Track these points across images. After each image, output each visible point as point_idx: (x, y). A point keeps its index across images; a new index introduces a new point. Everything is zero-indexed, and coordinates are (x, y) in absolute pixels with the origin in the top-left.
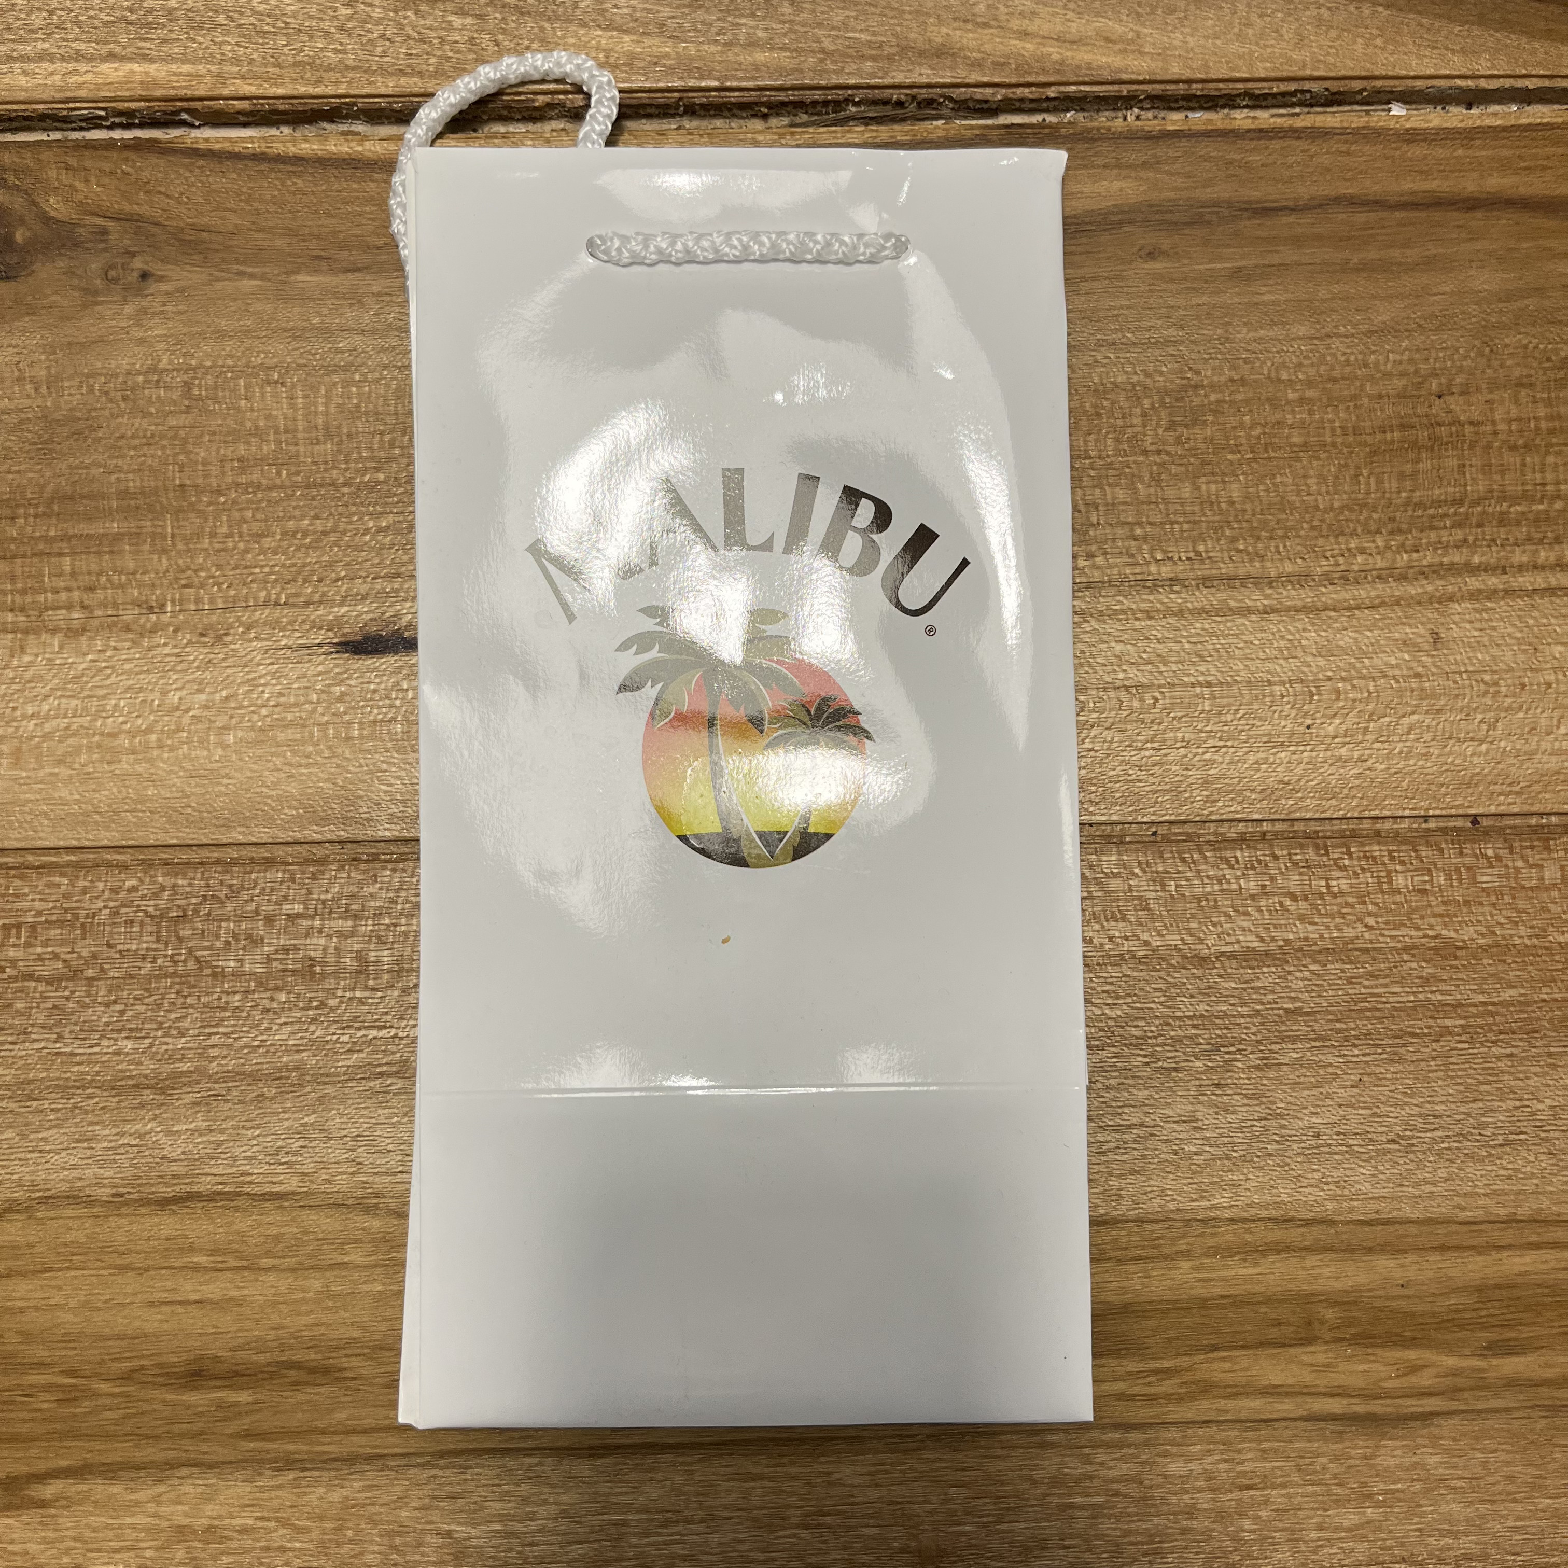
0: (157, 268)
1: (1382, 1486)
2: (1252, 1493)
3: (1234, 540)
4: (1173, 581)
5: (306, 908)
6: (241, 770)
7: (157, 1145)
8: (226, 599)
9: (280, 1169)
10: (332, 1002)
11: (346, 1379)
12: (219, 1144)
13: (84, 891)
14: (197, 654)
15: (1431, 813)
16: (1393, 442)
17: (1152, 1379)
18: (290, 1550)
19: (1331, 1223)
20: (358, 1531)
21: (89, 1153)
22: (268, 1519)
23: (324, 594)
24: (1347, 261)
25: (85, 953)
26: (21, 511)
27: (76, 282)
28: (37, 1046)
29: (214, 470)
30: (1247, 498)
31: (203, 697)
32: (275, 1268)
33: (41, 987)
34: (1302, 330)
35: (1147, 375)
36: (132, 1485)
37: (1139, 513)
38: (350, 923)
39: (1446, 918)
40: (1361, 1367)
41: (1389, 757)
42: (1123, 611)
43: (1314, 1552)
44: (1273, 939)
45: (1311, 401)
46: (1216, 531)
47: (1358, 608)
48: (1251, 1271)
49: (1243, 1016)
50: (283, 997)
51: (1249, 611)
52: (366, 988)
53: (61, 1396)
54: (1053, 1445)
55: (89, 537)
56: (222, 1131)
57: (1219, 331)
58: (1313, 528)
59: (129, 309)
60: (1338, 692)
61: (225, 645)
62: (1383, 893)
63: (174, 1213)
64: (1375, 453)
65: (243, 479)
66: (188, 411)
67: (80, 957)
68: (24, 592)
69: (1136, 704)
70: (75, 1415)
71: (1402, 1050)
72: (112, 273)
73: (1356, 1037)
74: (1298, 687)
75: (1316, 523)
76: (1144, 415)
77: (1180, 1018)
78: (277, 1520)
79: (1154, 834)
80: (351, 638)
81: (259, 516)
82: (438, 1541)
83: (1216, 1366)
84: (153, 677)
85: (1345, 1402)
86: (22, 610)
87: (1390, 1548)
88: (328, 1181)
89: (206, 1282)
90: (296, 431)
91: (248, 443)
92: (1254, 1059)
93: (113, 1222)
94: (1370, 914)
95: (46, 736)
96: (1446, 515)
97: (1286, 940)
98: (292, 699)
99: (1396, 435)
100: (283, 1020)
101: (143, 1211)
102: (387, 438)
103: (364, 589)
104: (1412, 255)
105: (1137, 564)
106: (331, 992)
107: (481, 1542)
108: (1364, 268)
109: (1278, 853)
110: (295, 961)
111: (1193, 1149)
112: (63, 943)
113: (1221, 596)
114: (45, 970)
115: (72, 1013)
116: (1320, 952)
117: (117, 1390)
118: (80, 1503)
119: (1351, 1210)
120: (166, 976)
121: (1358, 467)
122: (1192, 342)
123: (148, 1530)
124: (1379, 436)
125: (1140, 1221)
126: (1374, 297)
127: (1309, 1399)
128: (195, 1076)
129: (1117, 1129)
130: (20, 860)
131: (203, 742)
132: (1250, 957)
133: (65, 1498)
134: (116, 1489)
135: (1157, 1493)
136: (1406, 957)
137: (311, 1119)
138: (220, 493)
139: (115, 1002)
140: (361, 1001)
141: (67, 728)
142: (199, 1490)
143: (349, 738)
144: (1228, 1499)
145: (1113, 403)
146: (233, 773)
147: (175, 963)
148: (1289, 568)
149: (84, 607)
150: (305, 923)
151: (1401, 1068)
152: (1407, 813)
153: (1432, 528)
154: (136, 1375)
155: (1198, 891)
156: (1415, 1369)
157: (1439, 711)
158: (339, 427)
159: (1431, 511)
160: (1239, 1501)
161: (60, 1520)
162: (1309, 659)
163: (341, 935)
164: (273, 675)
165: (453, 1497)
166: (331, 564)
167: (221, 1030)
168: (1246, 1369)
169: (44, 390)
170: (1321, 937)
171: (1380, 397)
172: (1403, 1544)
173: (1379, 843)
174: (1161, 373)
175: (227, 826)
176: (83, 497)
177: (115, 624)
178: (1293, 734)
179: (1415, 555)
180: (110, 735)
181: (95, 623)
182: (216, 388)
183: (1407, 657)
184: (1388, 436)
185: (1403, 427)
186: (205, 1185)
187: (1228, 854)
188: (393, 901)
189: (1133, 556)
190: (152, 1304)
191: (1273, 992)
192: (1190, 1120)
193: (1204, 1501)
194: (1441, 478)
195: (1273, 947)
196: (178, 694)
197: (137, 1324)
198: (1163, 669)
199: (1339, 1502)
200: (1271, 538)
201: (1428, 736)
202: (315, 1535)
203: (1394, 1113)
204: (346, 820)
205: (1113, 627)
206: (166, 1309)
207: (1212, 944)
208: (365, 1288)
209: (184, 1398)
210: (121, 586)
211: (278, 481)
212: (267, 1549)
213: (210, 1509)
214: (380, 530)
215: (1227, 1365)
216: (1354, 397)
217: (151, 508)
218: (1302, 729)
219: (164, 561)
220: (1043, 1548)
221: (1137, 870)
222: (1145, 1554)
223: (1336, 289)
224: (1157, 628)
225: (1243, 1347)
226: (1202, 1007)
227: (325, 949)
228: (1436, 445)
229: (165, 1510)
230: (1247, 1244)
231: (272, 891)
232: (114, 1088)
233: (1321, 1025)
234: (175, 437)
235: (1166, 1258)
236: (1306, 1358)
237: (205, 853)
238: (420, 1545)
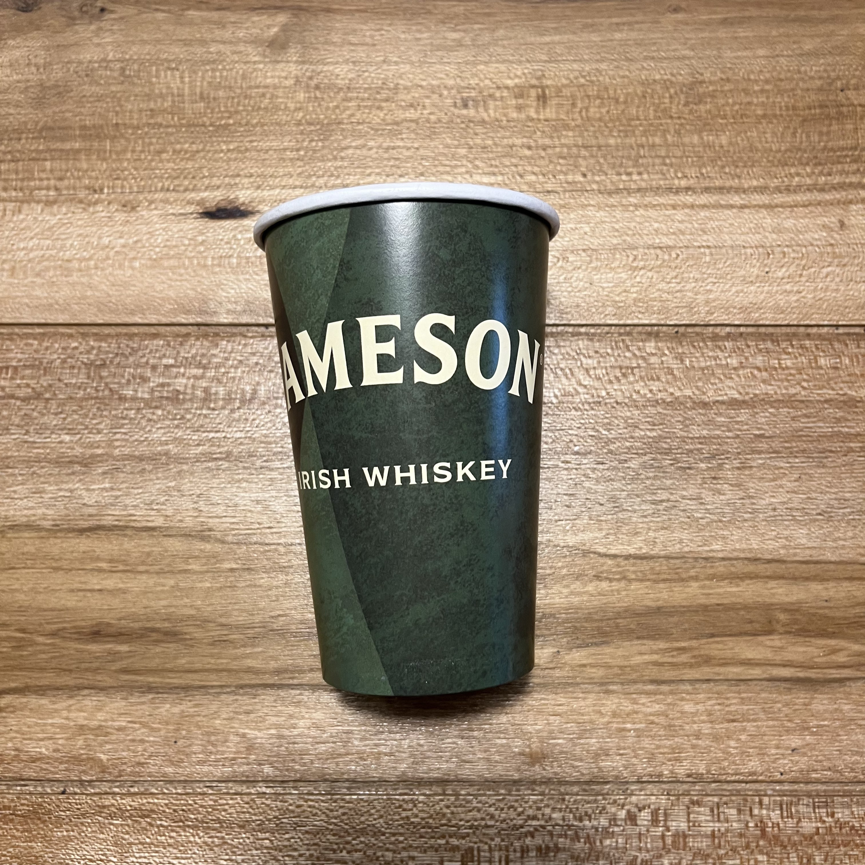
0: (109, 6)
1: (815, 722)
2: (735, 724)
3: (723, 167)
4: (688, 189)
5: (176, 361)
6: (142, 282)
7: (80, 497)
8: (138, 187)
9: (153, 513)
10: (188, 416)
11: (186, 639)
12: (117, 497)
13: (47, 349)
14: (120, 217)
15: (840, 323)
16: (815, 115)
17: (675, 653)
18: (148, 742)
19: (784, 562)
20: (189, 731)
21: (40, 500)
22: (135, 723)
23: (195, 185)
24: (788, 16)
25: (45, 384)
26: (24, 136)
27: (64, 13)
28: (14, 437)
29: (136, 116)
30: (730, 144)
31: (122, 241)
32: (147, 572)
33: (18, 403)
34: (761, 52)
35: (672, 75)
36: (54, 699)
37: (668, 151)
38: (201, 371)
39: (851, 384)
40: (802, 649)
41: (815, 290)
42: (658, 205)
43: (774, 762)
44: (747, 394)
45: (767, 91)
46: (712, 161)
47: (796, 206)
48: (734, 589)
49: (729, 438)
50: (160, 412)
51: (732, 207)
52: (209, 408)
53: (14, 644)
54: (613, 692)
55: (62, 150)
56: (119, 490)
57: (715, 52)
58: (769, 161)
59: (93, 27)
60: (784, 253)
61: (137, 212)
62: (812, 368)
63: (89, 537)
64: (804, 120)
65: (152, 121)
66: (122, 83)
67: (42, 386)
68: (22, 180)
69: (666, 257)
70: (22, 656)
71: (825, 460)
72: (84, 9)
73: (797, 452)
74: (761, 250)
75: (771, 158)
76: (671, 97)
77: (692, 438)
78: (140, 723)
79: (677, 332)
80: (210, 210)
81: (160, 141)
82: (238, 739)
83: (714, 646)
84: (94, 229)
85: (792, 670)
86: (21, 189)
87: (821, 761)
88: (181, 521)
89: (105, 579)
90: (183, 95)
91: (156, 101)
92: (736, 463)
93: (52, 541)
94: (805, 380)
95: (30, 261)
96: (846, 156)
97: (756, 395)
98: (174, 243)
99: (818, 111)
100: (159, 426)
101: (70, 535)
102: (236, 100)
103: (218, 183)
104: (824, 14)
105: (666, 179)
106: (187, 410)
107: (263, 741)
108: (797, 20)
109: (750, 343)
110: (168, 391)
111: (700, 515)
112: (32, 378)
113: (715, 198)
114: (21, 393)
115: (36, 418)
116: (775, 401)
117: (49, 641)
118: (22, 710)
119: (795, 555)
120: (92, 398)
121: (795, 128)
122: (700, 58)
123: (62, 727)
124: (807, 112)
125: (668, 558)
126: (803, 36)
127: (769, 668)
128: (105, 457)
129: (654, 502)
130: (10, 331)
131: (121, 266)
132: (733, 403)
133: (13, 706)
134: (44, 701)
135: (677, 723)
136: (826, 406)
137: (173, 484)
138: (138, 128)
139: (61, 413)
140: (205, 416)
141: (43, 256)
142: (94, 703)
143: (205, 266)
144: (721, 727)
145: (653, 90)
146: (138, 284)
147: (97, 391)
148: (755, 183)
149: (56, 189)
150: (175, 370)
151: (823, 471)
152: (826, 323)
153: (839, 163)
154: (60, 633)
155: (703, 364)
156: (834, 651)
157: (844, 265)
158: (209, 94)
159: (838, 153)
160: (727, 729)
161: (9, 720)
162: (767, 234)
163: (196, 377)
164: (164, 229)
165: (248, 713)
166: (200, 168)
167: (123, 430)
168: (732, 649)
169: (42, 70)
170: (776, 393)
171: (808, 90)
172: (829, 759)
173: (809, 340)
174: (681, 75)
175: (132, 313)
176: (59, 128)
177: (74, 199)
178: (758, 276)
179: (829, 178)
180: (68, 261)
181: (63, 198)
182: (139, 71)
183: (825, 234)
184: (813, 111)
185: (821, 107)
186: (107, 521)
187: (720, 343)
188: (227, 359)
189: (664, 174)
190: (72, 591)
191: (747, 424)
192: (698, 498)
193: (706, 728)
194: (843, 135)
195: (747, 398)
196: (109, 239)
197: (63, 602)
198: (681, 237)
199: (788, 731)
200: (745, 166)
201: (837, 280)
202: (162, 733)
203: (820, 496)
204: (201, 312)
205: (652, 213)
206: (81, 594)
207: (711, 396)
208: (200, 585)
209: (89, 647)
210: (79, 178)
211: (172, 123)
212: (133, 741)
213: (100, 716)
214: (229, 150)
215: (720, 646)
216: (793, 90)
217: (98, 136)
218: (763, 274)
219: (105, 165)
220: (608, 755)
221: (667, 352)
222: (670, 760)
223: (781, 30)
224: (679, 215)
225: (730, 635)
226: (705, 432)
227: (186, 386)
228: (840, 117)
229: (73, 715)
230: (732, 573)
231: (157, 350)
232: (57, 463)
233: (776, 444)
234: (114, 97)
235: (683, 580)
236: (768, 643)
237: (119, 330)
238: (226, 741)
